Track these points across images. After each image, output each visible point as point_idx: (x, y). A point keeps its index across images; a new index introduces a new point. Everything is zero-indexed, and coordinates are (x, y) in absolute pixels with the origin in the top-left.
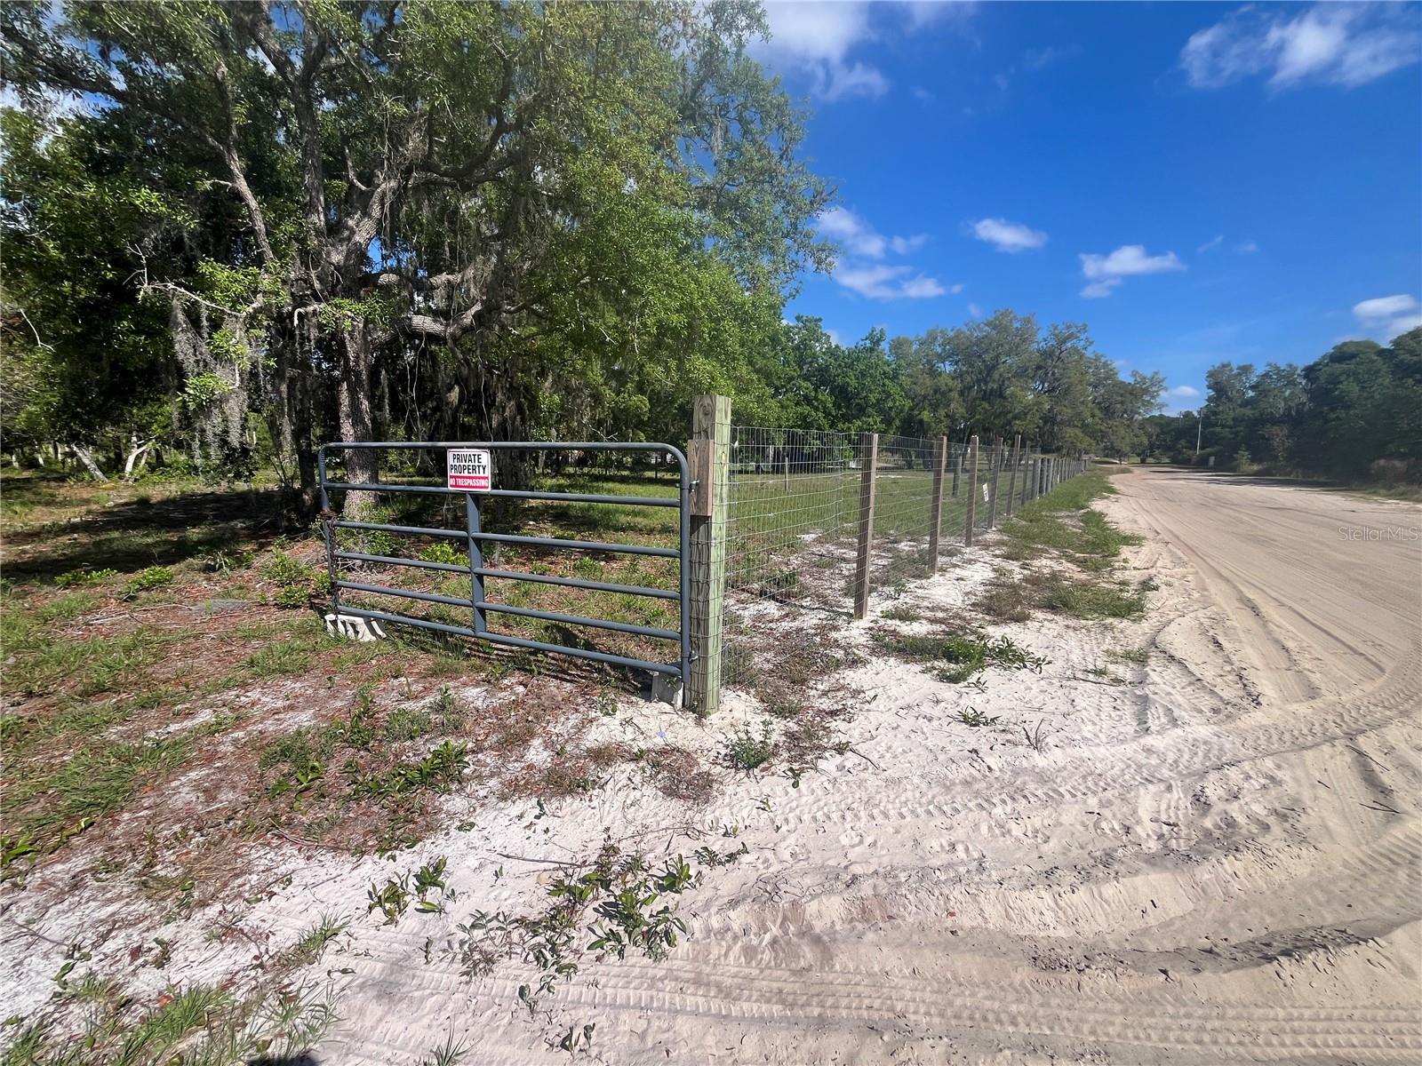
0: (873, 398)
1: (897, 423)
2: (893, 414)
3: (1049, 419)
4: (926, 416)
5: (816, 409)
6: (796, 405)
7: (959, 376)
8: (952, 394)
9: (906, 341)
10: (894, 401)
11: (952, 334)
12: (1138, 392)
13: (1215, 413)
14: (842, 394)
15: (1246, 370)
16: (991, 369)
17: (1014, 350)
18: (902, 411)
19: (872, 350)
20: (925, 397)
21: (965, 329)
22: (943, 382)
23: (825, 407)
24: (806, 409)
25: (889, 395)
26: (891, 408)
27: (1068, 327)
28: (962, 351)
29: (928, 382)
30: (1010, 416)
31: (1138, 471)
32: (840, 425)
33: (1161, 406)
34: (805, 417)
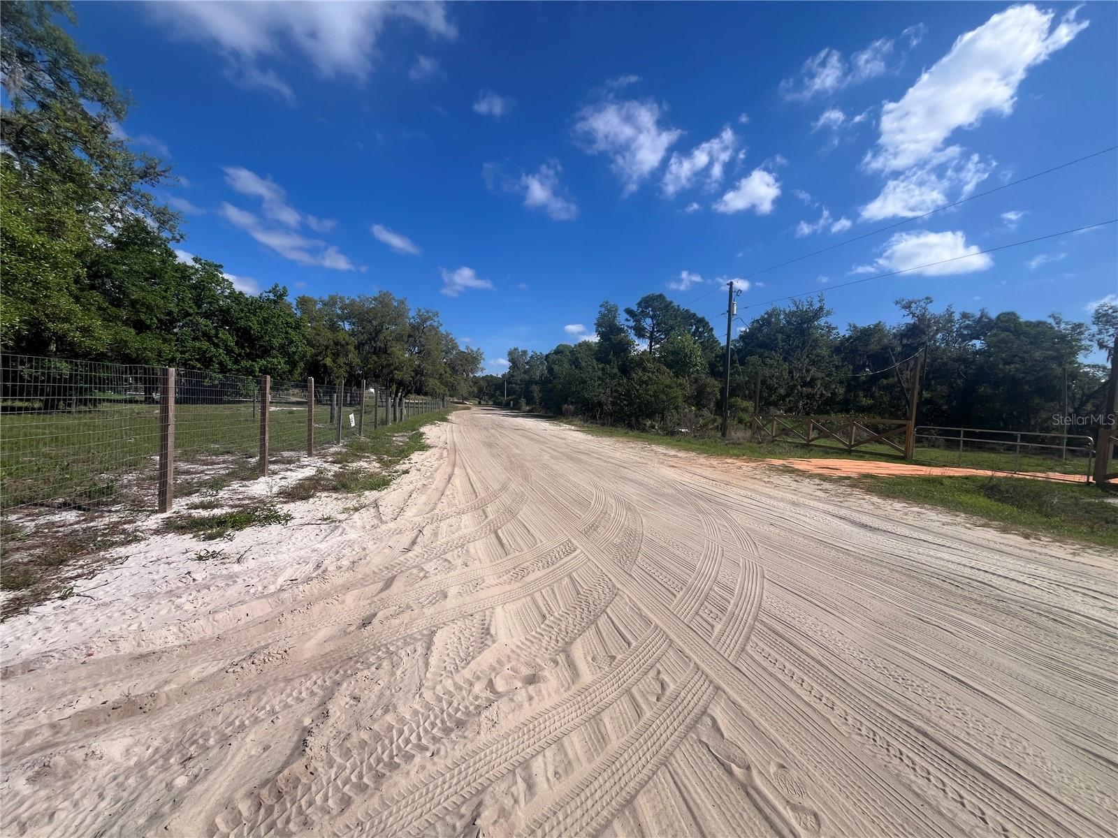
0: (276, 343)
1: (302, 364)
2: (296, 357)
3: (418, 372)
4: (328, 361)
5: (217, 346)
6: (193, 339)
7: (353, 334)
8: (349, 346)
9: (310, 300)
10: (297, 346)
11: (347, 302)
12: (472, 360)
13: (513, 376)
14: (245, 336)
15: (525, 352)
16: (378, 332)
17: (393, 321)
18: (305, 356)
19: (275, 302)
20: (327, 347)
21: (358, 300)
22: (341, 337)
23: (226, 346)
24: (205, 345)
25: (292, 342)
26: (294, 353)
27: (427, 312)
28: (357, 314)
29: (329, 334)
30: (392, 368)
31: (474, 409)
32: (244, 363)
33: (483, 369)
34: (205, 352)
